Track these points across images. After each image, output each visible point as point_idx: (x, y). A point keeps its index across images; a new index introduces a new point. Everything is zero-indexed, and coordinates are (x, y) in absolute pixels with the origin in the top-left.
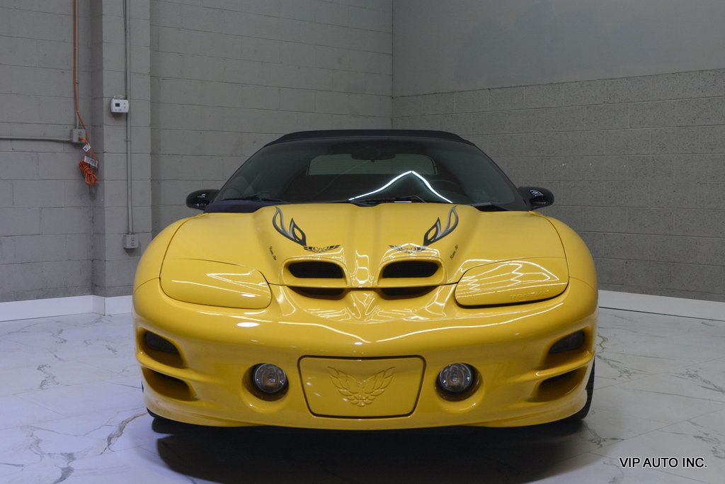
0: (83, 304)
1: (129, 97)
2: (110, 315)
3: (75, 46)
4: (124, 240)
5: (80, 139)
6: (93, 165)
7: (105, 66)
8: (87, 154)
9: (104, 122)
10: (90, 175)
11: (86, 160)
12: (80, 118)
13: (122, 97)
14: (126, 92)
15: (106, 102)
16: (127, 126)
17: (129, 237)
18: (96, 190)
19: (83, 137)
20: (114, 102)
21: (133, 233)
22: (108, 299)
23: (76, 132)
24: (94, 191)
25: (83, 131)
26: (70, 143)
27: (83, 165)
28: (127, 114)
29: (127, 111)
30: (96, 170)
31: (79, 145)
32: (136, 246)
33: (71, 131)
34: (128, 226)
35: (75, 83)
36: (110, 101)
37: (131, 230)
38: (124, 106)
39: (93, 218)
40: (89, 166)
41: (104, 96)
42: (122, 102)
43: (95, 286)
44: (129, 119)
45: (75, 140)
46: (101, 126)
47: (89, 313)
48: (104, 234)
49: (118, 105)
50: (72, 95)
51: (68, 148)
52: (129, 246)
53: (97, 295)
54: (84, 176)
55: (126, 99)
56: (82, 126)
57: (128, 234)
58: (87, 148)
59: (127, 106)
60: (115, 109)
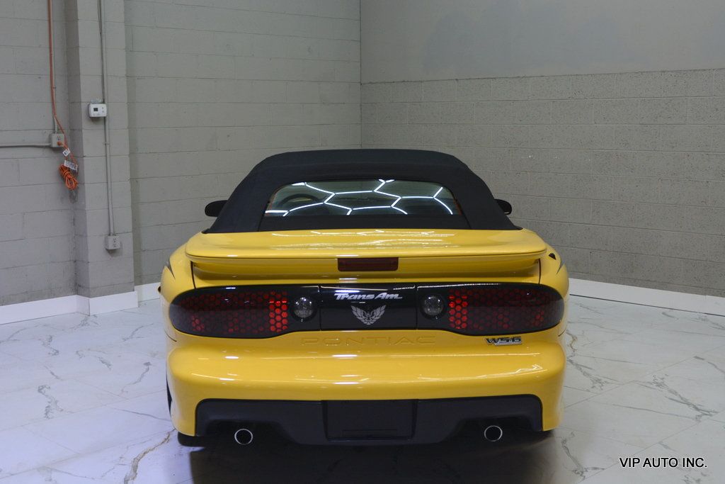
0: (67, 305)
1: (106, 101)
2: (94, 316)
3: (51, 51)
4: (106, 242)
5: (59, 144)
6: (73, 169)
7: (82, 71)
8: (67, 158)
9: (83, 127)
10: (70, 179)
11: (66, 164)
12: (58, 123)
13: (101, 101)
14: (104, 96)
15: (84, 106)
16: (105, 129)
17: (111, 238)
18: (77, 193)
19: (63, 142)
20: (92, 106)
21: (114, 235)
22: (92, 300)
23: (55, 137)
24: (74, 194)
25: (62, 136)
26: (50, 147)
27: (63, 169)
28: (105, 118)
29: (105, 115)
30: (75, 173)
31: (58, 149)
32: (118, 246)
33: (50, 135)
34: (110, 228)
35: (52, 88)
36: (88, 107)
37: (112, 231)
38: (102, 110)
39: (74, 220)
40: (69, 170)
41: (82, 101)
42: (99, 106)
43: (78, 286)
44: (107, 123)
45: (55, 145)
46: (80, 130)
47: (74, 313)
48: (86, 236)
49: (96, 110)
50: (49, 99)
51: (47, 152)
52: (111, 247)
53: (81, 295)
54: (64, 180)
55: (103, 102)
56: (61, 130)
57: (109, 235)
58: (67, 152)
59: (105, 110)
60: (93, 114)
